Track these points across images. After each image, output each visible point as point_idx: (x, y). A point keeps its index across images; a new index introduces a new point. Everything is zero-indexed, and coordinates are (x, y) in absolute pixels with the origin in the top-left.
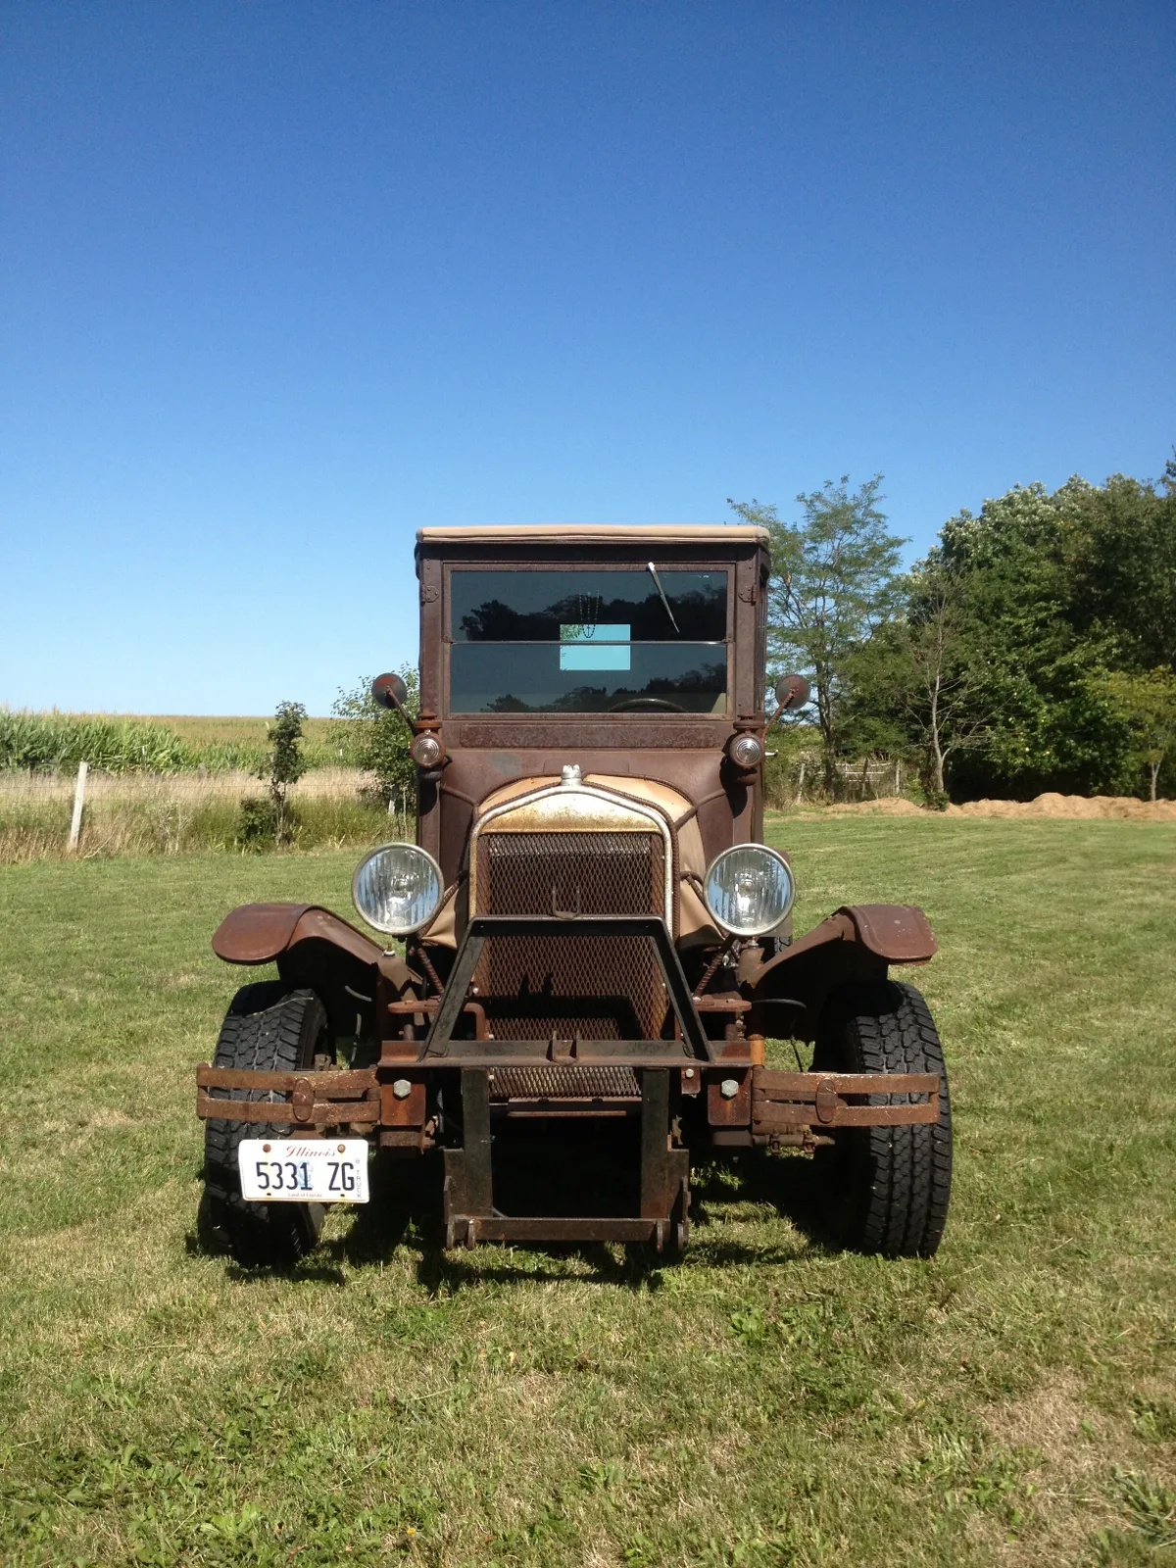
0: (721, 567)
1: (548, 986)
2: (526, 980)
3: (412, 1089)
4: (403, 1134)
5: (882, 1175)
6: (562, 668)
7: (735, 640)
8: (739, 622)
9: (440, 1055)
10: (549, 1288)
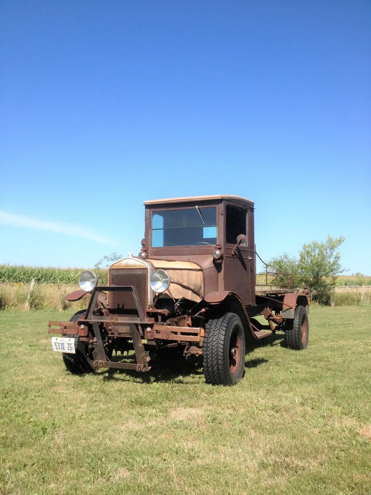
0: (215, 206)
1: (123, 306)
2: (119, 305)
3: (84, 327)
4: (84, 338)
5: (205, 360)
6: (204, 237)
7: (218, 225)
8: (219, 220)
9: (90, 319)
10: (124, 383)
